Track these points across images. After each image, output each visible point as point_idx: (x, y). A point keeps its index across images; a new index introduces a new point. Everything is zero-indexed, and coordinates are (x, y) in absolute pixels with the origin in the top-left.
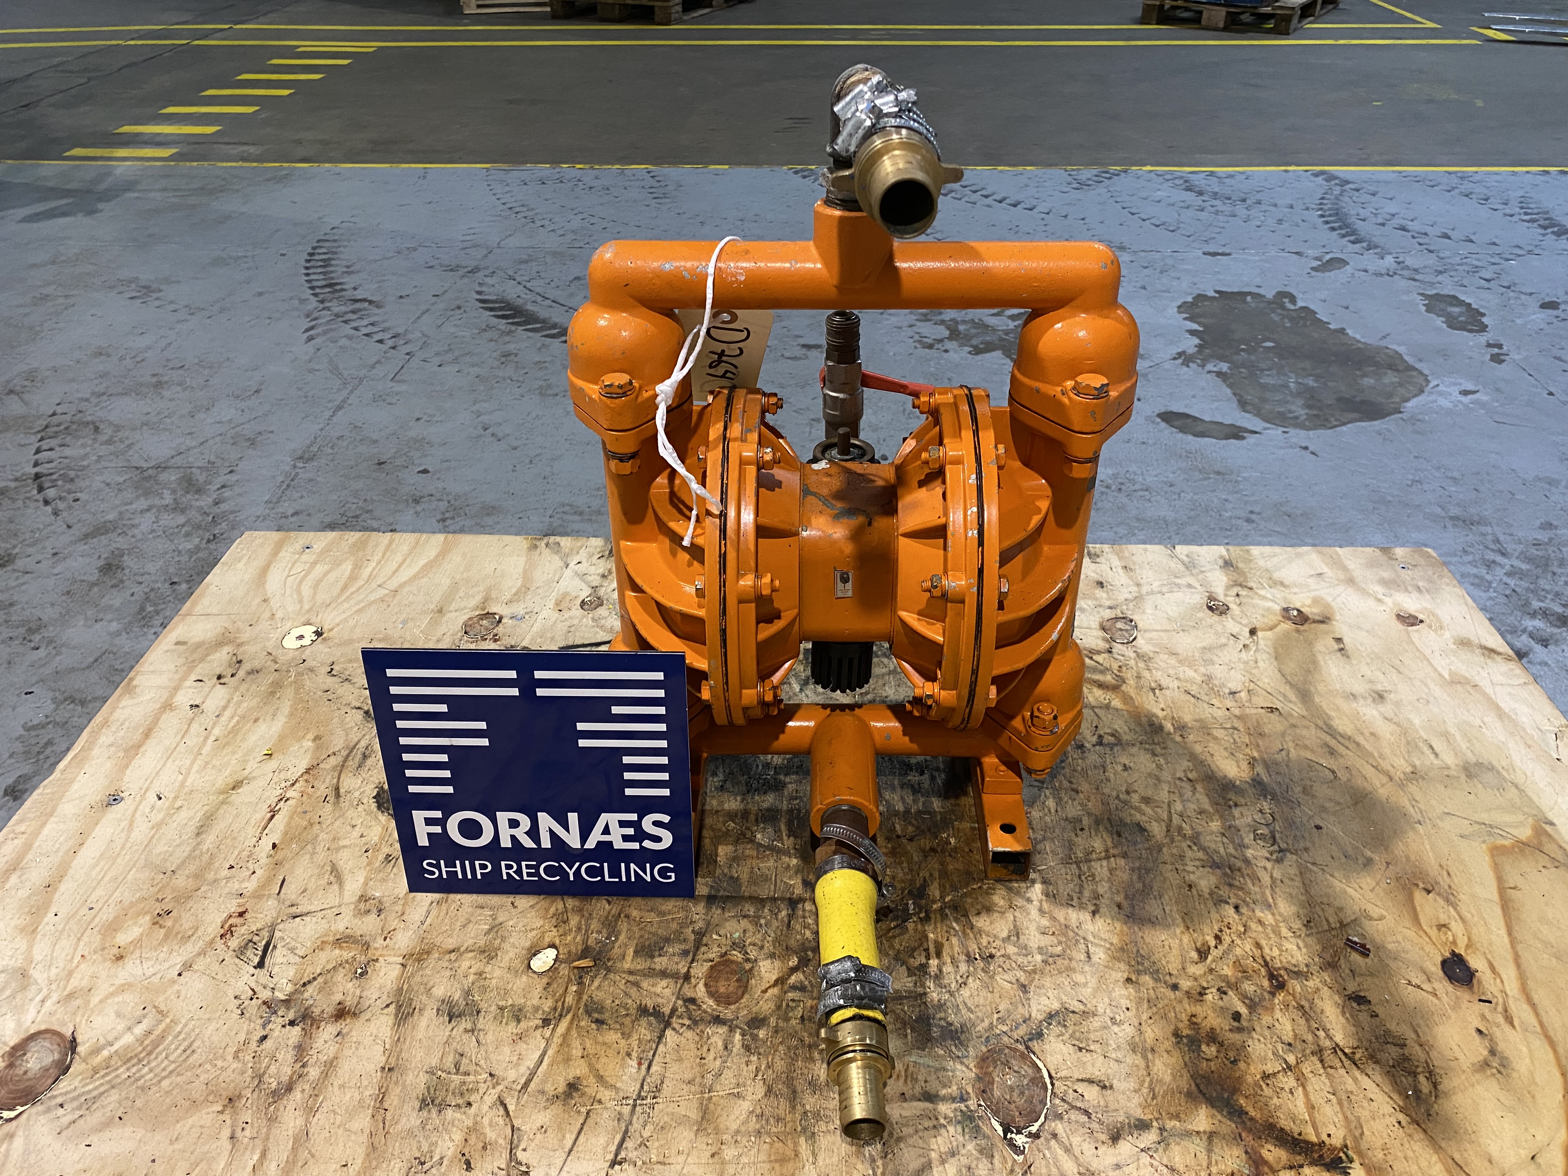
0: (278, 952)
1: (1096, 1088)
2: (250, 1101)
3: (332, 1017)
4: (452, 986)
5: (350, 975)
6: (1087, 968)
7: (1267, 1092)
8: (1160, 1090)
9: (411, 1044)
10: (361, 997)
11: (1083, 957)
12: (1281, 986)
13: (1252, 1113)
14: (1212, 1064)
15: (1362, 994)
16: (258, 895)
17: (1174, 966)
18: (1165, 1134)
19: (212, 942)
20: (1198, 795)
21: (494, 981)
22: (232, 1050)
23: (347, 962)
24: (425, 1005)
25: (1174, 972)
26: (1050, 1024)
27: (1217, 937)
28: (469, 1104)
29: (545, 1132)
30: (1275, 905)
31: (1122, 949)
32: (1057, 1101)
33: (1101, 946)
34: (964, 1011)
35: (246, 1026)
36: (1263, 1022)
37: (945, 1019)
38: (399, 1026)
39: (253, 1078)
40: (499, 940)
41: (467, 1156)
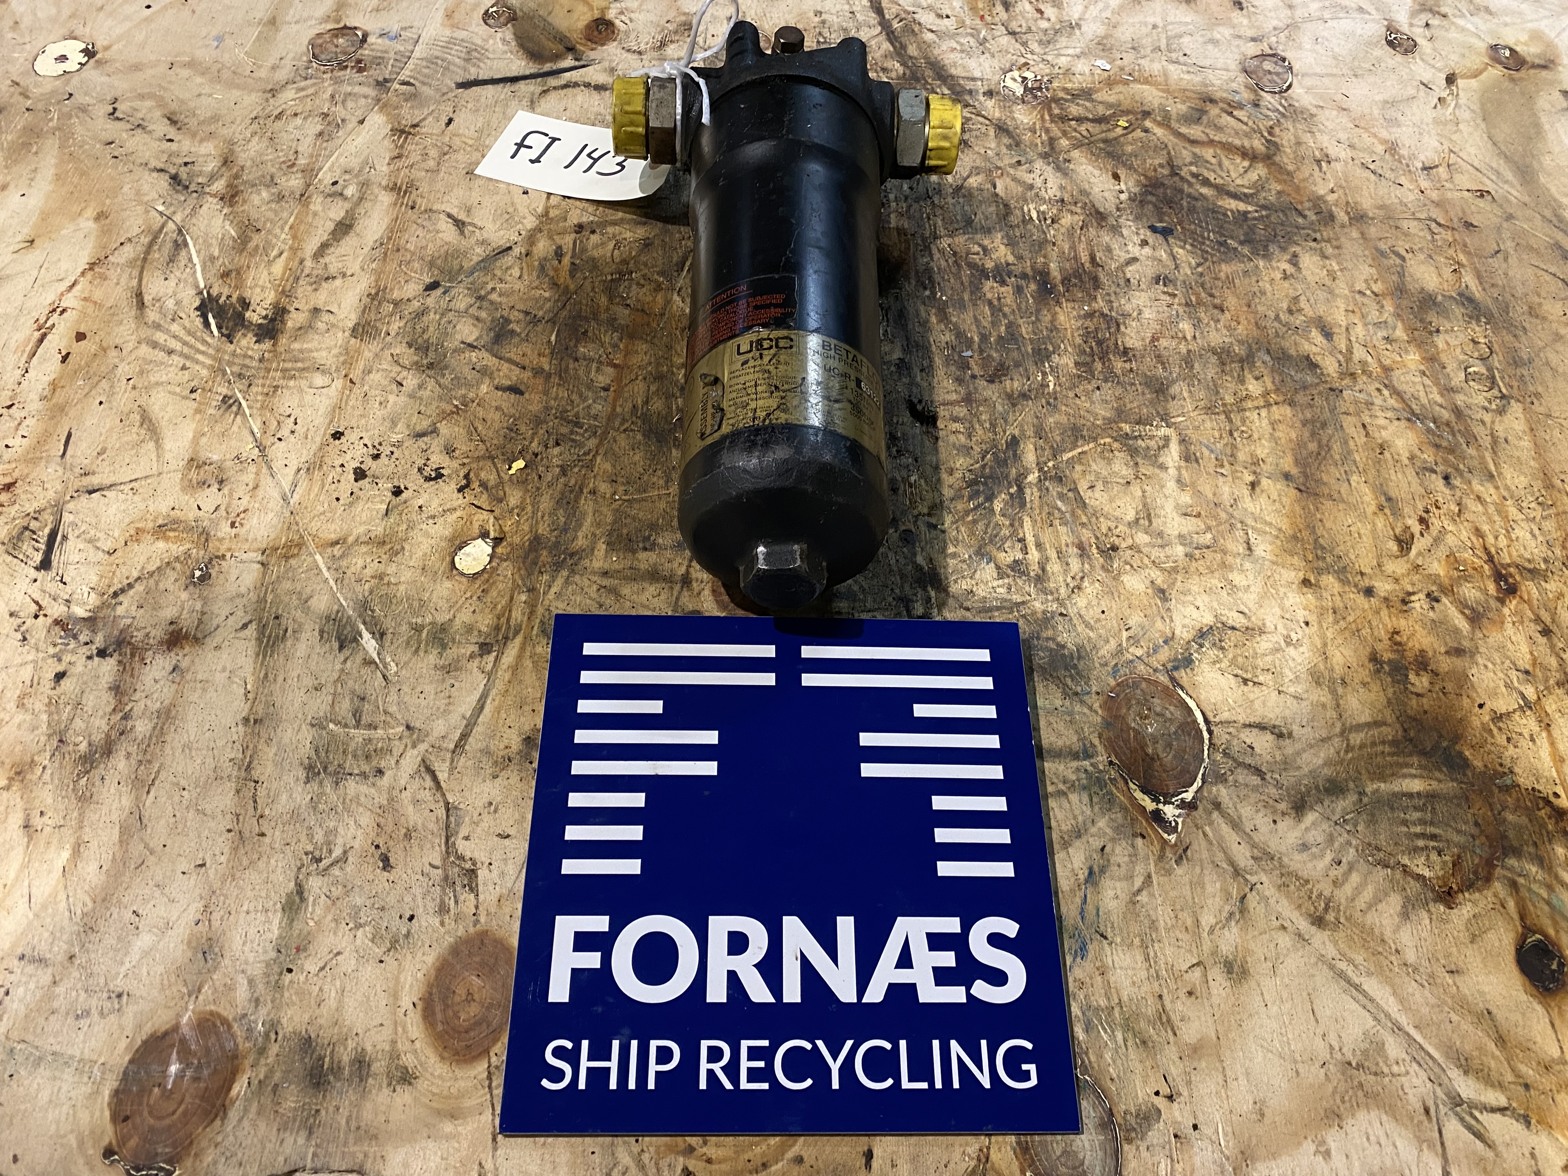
0: (70, 544)
1: (1269, 737)
2: (48, 771)
3: (161, 643)
5: (184, 581)
6: (1247, 565)
7: (1501, 739)
8: (1356, 738)
9: (285, 681)
10: (203, 614)
11: (1241, 549)
12: (1512, 590)
13: (1482, 769)
14: (1425, 700)
16: (32, 458)
17: (1366, 563)
18: (1366, 800)
20: (1386, 316)
21: (402, 588)
22: (12, 695)
23: (177, 559)
24: (301, 625)
25: (1368, 571)
26: (1201, 646)
27: (1422, 521)
28: (380, 772)
29: (495, 811)
30: (1500, 474)
31: (1295, 538)
32: (1219, 757)
33: (1265, 533)
34: (1080, 628)
35: (30, 657)
36: (1491, 640)
37: (1054, 640)
38: (264, 657)
39: (49, 736)
40: (404, 527)
41: (383, 849)
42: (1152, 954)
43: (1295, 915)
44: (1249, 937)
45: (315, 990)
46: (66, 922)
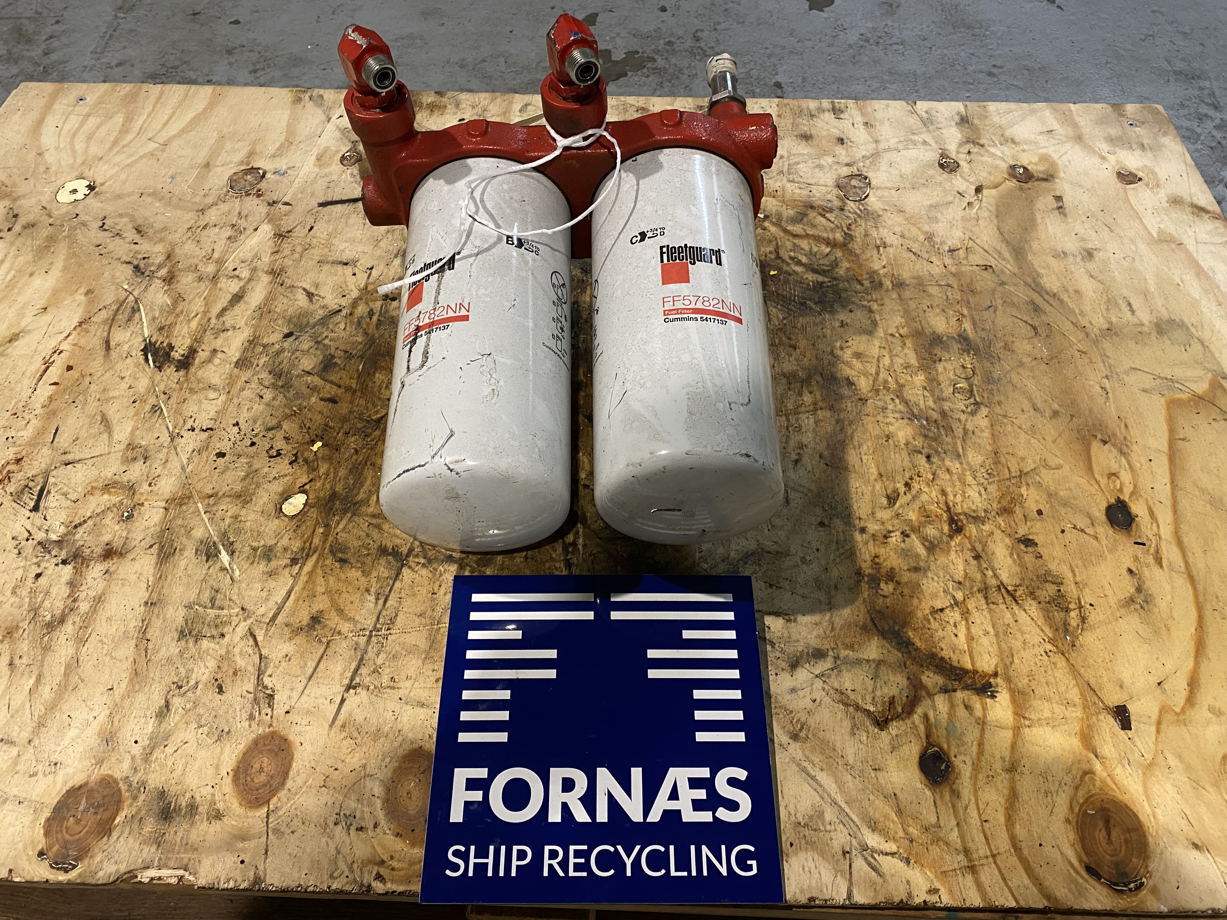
0: (52, 496)
1: (782, 622)
2: (26, 632)
3: (100, 556)
5: (117, 518)
6: (785, 513)
7: (934, 625)
8: (839, 623)
9: (172, 580)
10: (127, 539)
12: (959, 530)
13: (918, 643)
14: (888, 600)
15: (1031, 537)
16: (34, 443)
17: (864, 511)
18: (839, 662)
20: (906, 351)
21: (248, 524)
22: (10, 586)
23: (114, 505)
24: (185, 546)
25: (865, 517)
26: (746, 563)
27: (907, 485)
28: (223, 635)
29: (289, 660)
30: (964, 454)
35: (22, 564)
36: (939, 562)
38: (161, 565)
39: (29, 611)
40: (254, 486)
41: (220, 681)
43: (780, 733)
45: (170, 763)
46: (29, 721)
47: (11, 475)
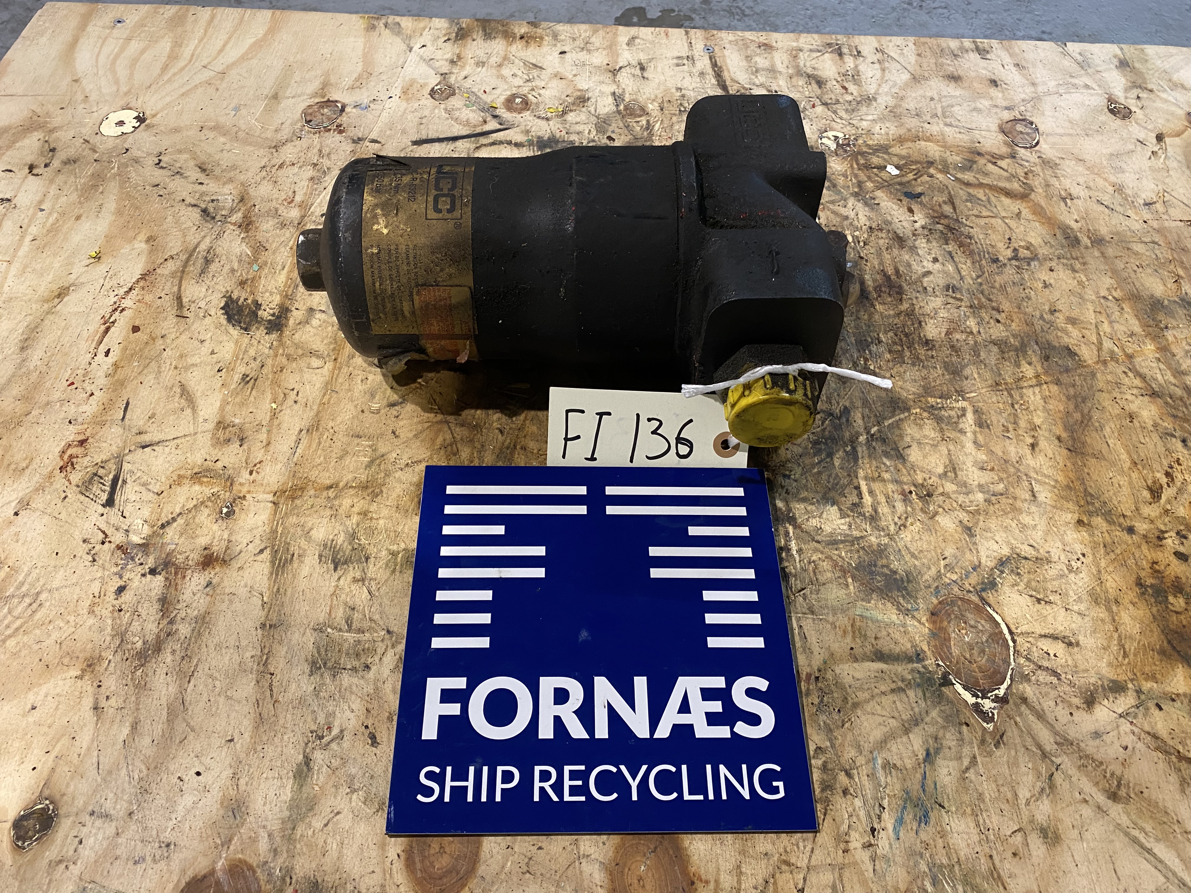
0: (129, 486)
1: (1061, 646)
2: (112, 664)
3: (198, 564)
4: (334, 528)
5: (214, 515)
6: (1033, 509)
8: (1131, 647)
9: (293, 595)
10: (229, 541)
11: (1027, 496)
14: (1182, 617)
16: (100, 421)
17: (1127, 508)
18: (1143, 697)
19: (50, 476)
20: (1126, 316)
21: (381, 522)
22: (85, 603)
23: (209, 499)
24: (305, 550)
25: (1128, 513)
26: (1002, 572)
27: (1167, 474)
28: (367, 667)
31: (1068, 487)
32: (1022, 661)
33: (1045, 483)
34: (908, 558)
35: (99, 575)
37: (887, 566)
38: (277, 575)
39: (113, 636)
40: (383, 475)
41: (371, 729)
42: (981, 821)
43: (1094, 791)
44: (1059, 808)
45: (321, 843)
46: (126, 785)
47: (75, 460)
